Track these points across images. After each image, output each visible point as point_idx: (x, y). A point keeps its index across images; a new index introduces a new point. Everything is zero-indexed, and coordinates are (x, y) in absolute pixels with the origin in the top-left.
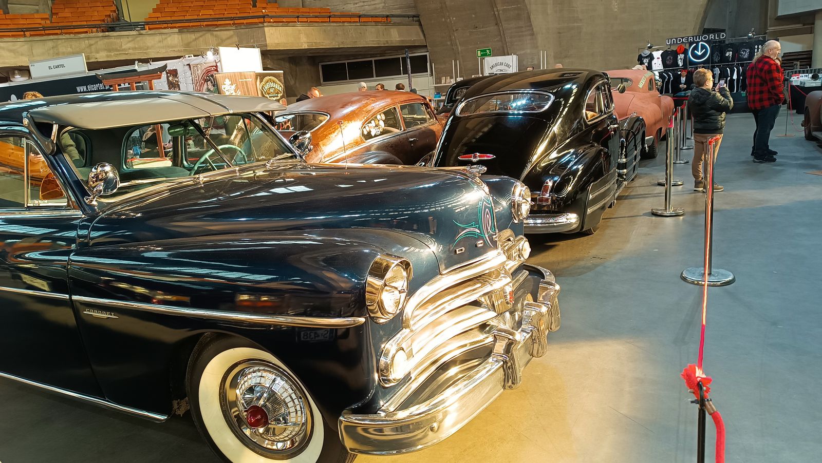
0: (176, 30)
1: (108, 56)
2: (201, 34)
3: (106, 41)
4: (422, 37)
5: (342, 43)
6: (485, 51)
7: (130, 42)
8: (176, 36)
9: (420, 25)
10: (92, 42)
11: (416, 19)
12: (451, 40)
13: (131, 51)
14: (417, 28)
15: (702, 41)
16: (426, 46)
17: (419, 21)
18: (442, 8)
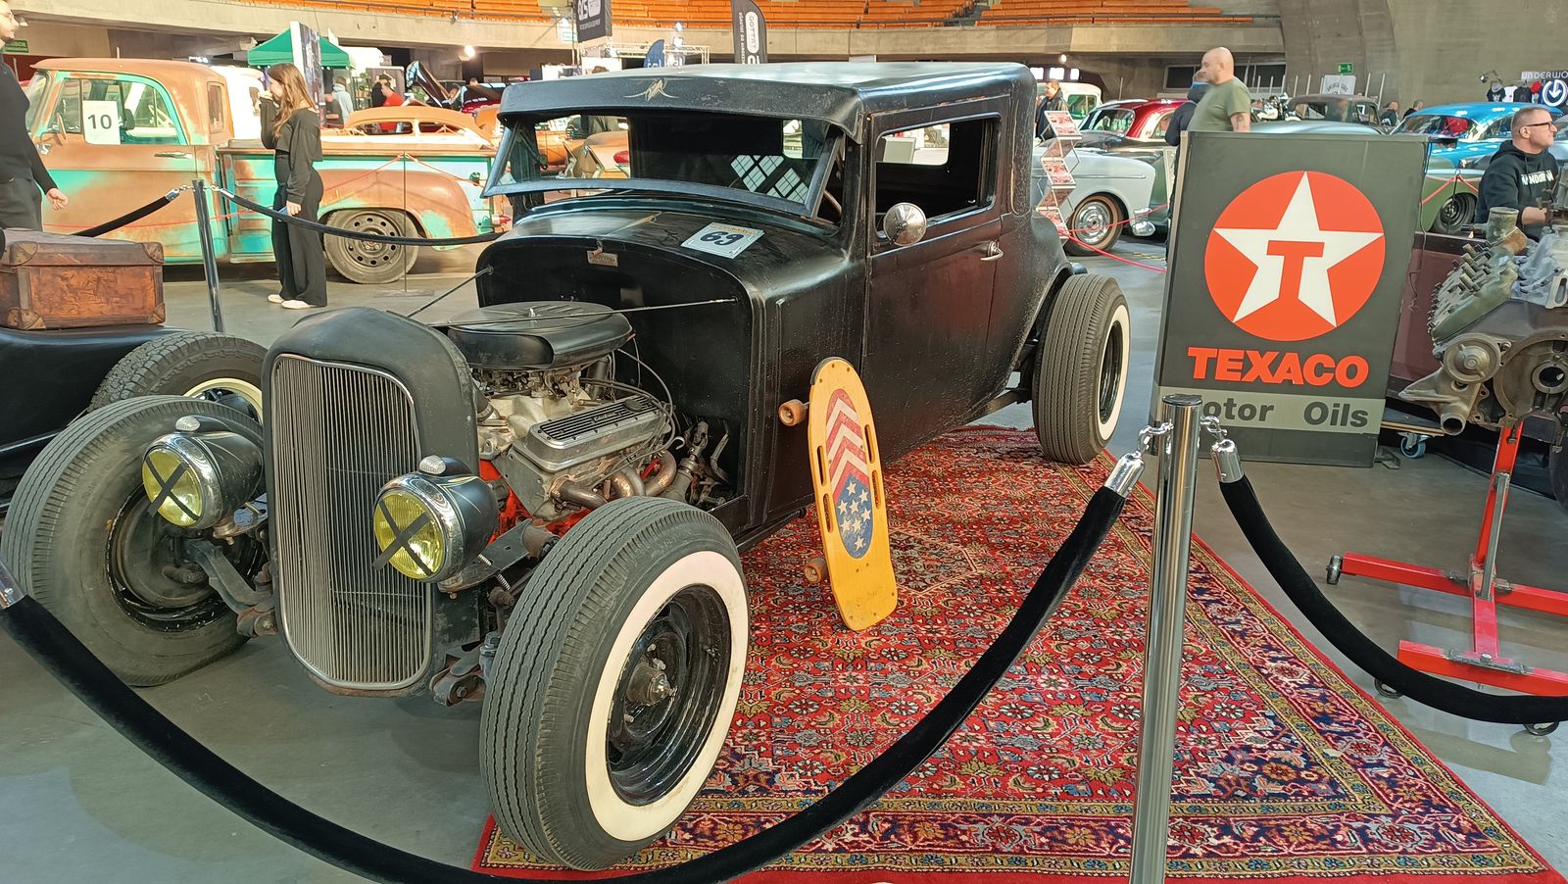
0: (994, 27)
1: (934, 49)
3: (936, 34)
4: (1281, 43)
5: (1162, 47)
6: (1346, 66)
8: (993, 33)
9: (1281, 27)
10: (925, 35)
11: (1277, 20)
12: (1310, 50)
13: (953, 46)
14: (1278, 30)
15: (1561, 79)
16: (1284, 54)
17: (1281, 23)
18: (1303, 8)
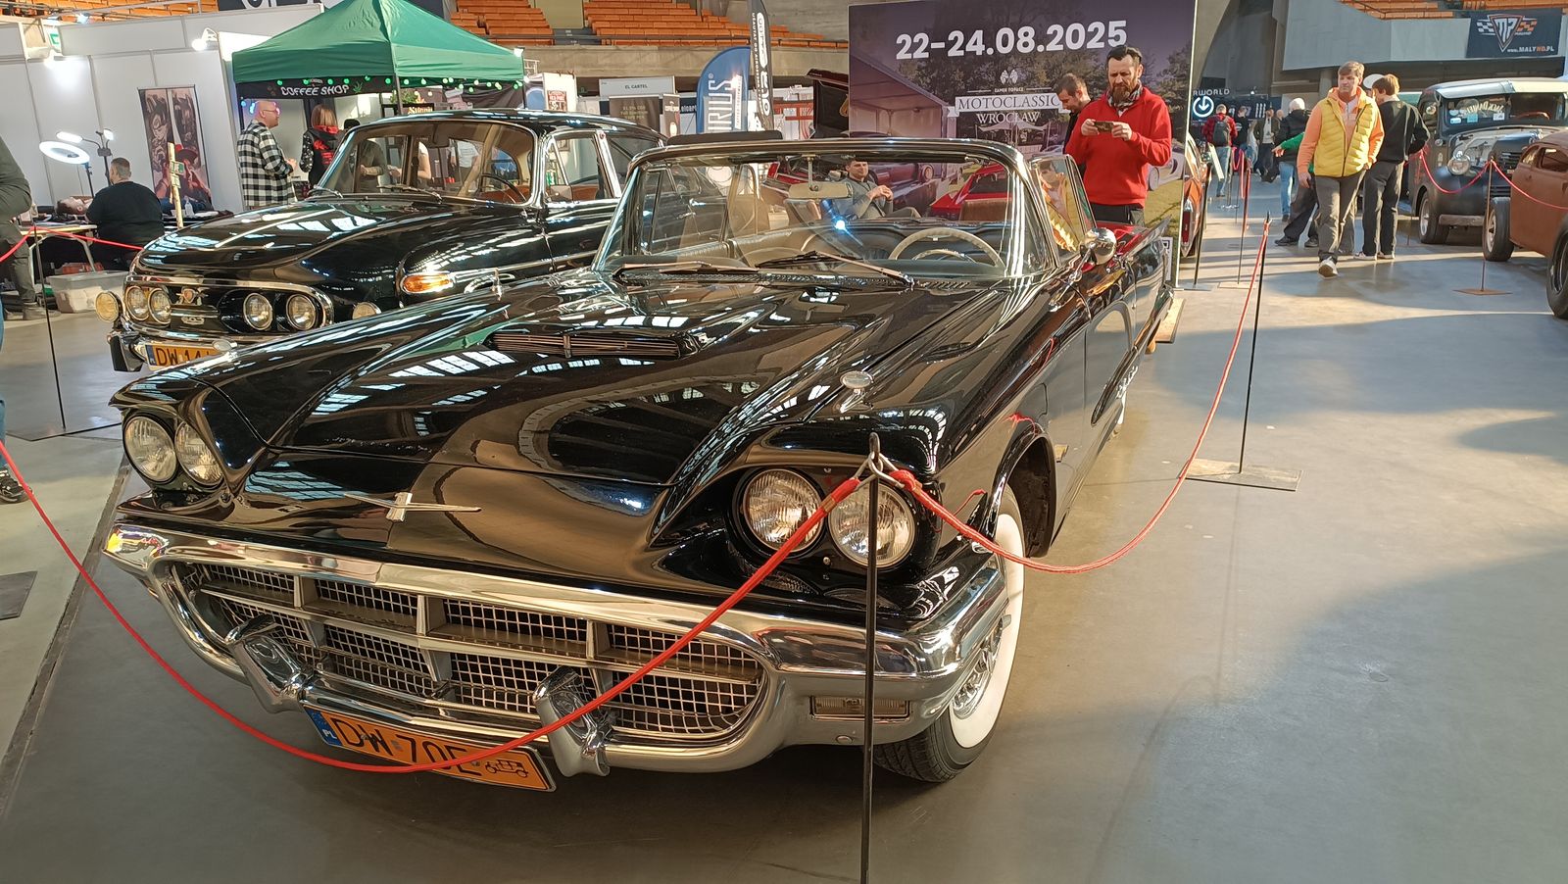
2: (680, 53)
7: (607, 57)
